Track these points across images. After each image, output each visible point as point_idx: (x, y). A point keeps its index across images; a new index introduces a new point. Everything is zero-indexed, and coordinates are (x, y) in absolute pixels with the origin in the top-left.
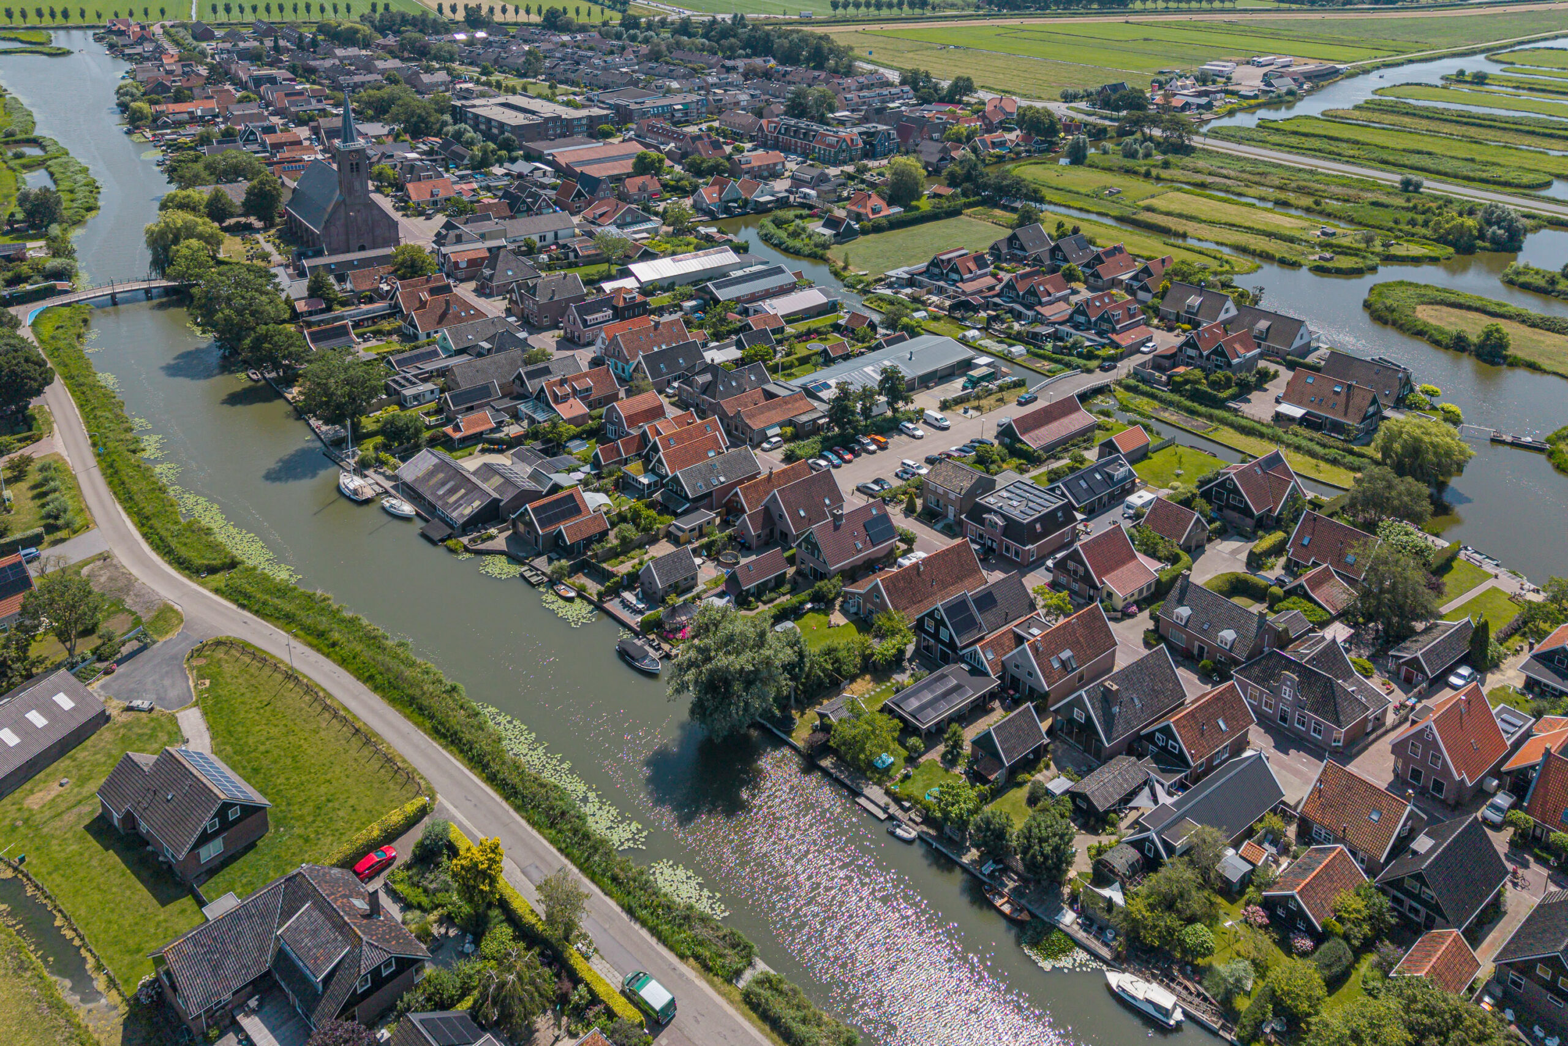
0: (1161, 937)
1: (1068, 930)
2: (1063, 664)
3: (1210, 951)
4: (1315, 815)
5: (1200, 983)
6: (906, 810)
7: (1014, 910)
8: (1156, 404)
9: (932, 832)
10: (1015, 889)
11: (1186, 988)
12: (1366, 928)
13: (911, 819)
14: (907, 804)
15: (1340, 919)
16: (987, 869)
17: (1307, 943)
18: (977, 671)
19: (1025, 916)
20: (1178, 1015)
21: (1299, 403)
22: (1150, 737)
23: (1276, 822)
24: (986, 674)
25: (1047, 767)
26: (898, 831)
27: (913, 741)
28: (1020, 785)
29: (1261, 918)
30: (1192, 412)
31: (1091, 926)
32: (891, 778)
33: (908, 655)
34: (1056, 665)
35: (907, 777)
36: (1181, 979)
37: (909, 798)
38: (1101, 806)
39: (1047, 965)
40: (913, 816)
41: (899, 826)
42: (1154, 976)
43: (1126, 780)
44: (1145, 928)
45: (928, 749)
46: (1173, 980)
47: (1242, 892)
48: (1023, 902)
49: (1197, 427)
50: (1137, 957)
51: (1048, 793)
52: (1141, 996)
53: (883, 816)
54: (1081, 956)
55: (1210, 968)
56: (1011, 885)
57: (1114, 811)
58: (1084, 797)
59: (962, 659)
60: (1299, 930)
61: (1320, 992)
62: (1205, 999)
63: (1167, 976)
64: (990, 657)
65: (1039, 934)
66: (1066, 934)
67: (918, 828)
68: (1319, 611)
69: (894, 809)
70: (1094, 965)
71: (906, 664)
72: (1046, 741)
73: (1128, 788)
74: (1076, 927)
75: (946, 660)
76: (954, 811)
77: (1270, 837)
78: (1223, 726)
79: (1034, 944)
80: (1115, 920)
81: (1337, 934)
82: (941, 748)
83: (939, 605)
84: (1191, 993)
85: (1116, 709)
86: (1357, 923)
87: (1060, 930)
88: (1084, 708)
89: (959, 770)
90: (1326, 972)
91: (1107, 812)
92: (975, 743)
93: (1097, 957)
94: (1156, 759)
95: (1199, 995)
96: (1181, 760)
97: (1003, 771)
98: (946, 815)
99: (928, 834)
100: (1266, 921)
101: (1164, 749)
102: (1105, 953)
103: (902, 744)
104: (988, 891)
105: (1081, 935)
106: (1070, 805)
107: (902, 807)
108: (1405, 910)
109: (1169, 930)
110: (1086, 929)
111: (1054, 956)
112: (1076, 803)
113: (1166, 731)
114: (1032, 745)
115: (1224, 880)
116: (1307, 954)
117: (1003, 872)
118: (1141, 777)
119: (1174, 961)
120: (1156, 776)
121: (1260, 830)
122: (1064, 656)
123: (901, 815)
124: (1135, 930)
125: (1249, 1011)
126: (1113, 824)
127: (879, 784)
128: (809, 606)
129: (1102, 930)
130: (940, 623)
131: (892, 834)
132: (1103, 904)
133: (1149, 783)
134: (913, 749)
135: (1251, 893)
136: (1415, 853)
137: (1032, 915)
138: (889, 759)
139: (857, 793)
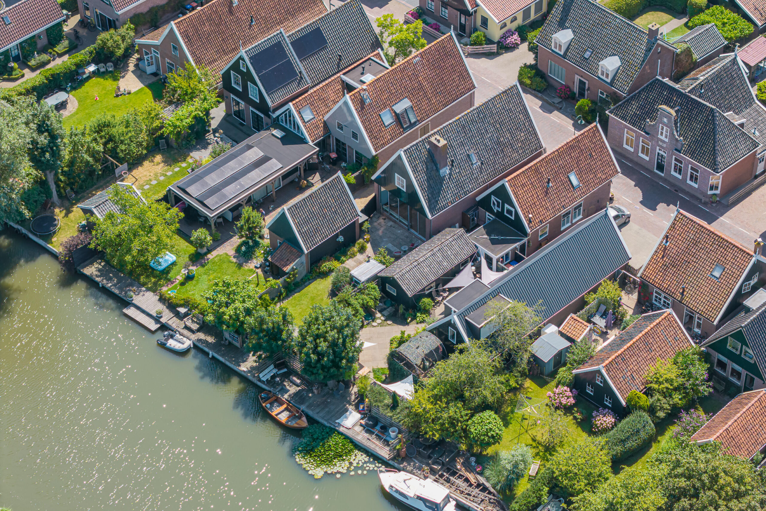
0: (442, 429)
1: (349, 433)
2: (398, 118)
3: (496, 439)
4: (655, 278)
5: (481, 474)
6: (181, 316)
7: (292, 417)
9: (210, 339)
10: (296, 394)
11: (467, 480)
12: (677, 397)
13: (186, 328)
14: (182, 310)
15: (649, 392)
16: (265, 375)
17: (609, 420)
18: (292, 137)
19: (304, 423)
20: (450, 509)
22: (485, 203)
23: (609, 290)
24: (302, 141)
25: (362, 250)
26: (171, 343)
27: (200, 233)
28: (324, 275)
29: (568, 399)
31: (374, 426)
32: (170, 281)
33: (214, 124)
34: (388, 119)
35: (189, 278)
36: (463, 472)
37: (186, 303)
39: (319, 473)
40: (189, 323)
41: (172, 337)
42: (433, 472)
43: (446, 257)
44: (426, 422)
45: (218, 242)
46: (454, 474)
47: (553, 374)
48: (303, 407)
50: (419, 453)
51: (354, 282)
52: (411, 493)
53: (153, 326)
54: (359, 458)
55: (495, 458)
56: (293, 390)
57: (430, 296)
58: (393, 282)
59: (276, 124)
60: (605, 407)
61: (606, 468)
62: (485, 490)
63: (448, 470)
64: (308, 115)
65: (314, 440)
66: (346, 437)
67: (194, 337)
69: (167, 317)
70: (372, 466)
71: (210, 137)
72: (363, 218)
73: (447, 266)
74: (358, 429)
75: (259, 126)
76: (229, 312)
77: (603, 308)
78: (574, 180)
79: (308, 451)
80: (400, 417)
82: (236, 241)
83: (243, 53)
84: (471, 485)
85: (445, 171)
87: (340, 433)
88: (404, 174)
89: (258, 260)
91: (419, 297)
92: (272, 229)
93: (375, 457)
94: (489, 229)
95: (479, 485)
96: (517, 227)
97: (303, 259)
98: (219, 317)
99: (206, 342)
100: (572, 401)
101: (500, 215)
102: (385, 453)
103: (186, 237)
104: (266, 400)
105: (362, 437)
106: (377, 293)
107: (178, 315)
108: (727, 374)
109: (453, 422)
110: (368, 429)
111: (328, 461)
112: (383, 289)
113: (502, 193)
114: (341, 225)
115: (535, 360)
116: (604, 431)
117: (286, 376)
118: (467, 252)
119: (459, 454)
120: (483, 250)
121: (592, 300)
122: (399, 108)
123: (175, 323)
124: (416, 425)
125: (525, 496)
126: (426, 312)
127: (153, 290)
128: (92, 68)
129: (385, 429)
130: (247, 77)
131: (162, 346)
132: (388, 401)
133: (474, 258)
134: (200, 244)
135: (563, 372)
136: (748, 310)
137: (311, 420)
138: (170, 258)
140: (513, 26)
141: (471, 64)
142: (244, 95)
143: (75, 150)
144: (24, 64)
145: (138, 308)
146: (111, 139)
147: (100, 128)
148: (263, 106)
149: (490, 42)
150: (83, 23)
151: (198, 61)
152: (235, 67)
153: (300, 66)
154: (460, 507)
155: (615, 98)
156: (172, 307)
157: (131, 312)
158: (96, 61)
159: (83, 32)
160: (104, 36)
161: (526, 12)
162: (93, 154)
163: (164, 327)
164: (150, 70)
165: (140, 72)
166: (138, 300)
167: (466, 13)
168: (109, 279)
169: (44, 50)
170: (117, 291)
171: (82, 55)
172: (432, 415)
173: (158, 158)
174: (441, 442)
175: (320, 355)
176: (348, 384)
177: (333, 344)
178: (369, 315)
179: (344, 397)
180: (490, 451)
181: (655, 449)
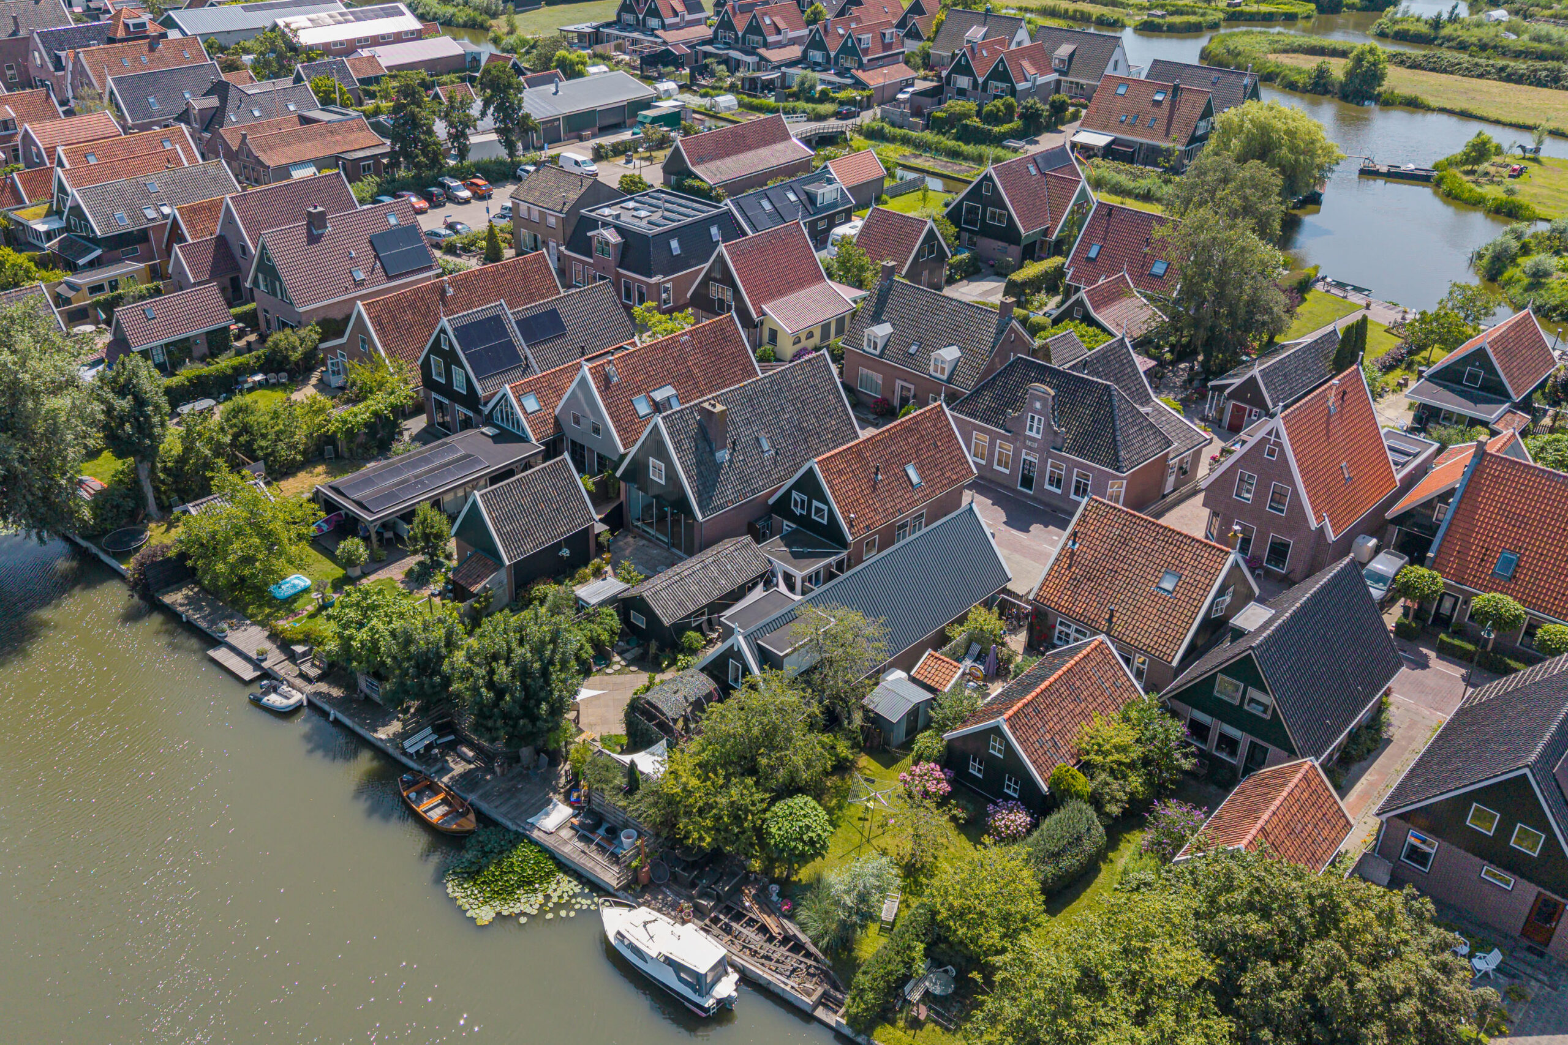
0: (718, 828)
1: (550, 842)
2: (657, 406)
3: (817, 849)
4: (1059, 599)
5: (791, 917)
7: (454, 813)
8: (907, 150)
9: (336, 692)
10: (464, 776)
11: (763, 929)
12: (1135, 782)
13: (303, 676)
14: (299, 649)
15: (1086, 768)
16: (415, 745)
17: (1021, 818)
18: (509, 435)
19: (469, 823)
20: (726, 987)
21: (1103, 128)
22: (783, 505)
23: (987, 620)
24: (521, 438)
25: (598, 571)
26: (271, 699)
27: (352, 545)
28: (536, 602)
29: (938, 782)
30: (955, 154)
31: (594, 828)
32: (291, 612)
34: (642, 405)
35: (323, 607)
36: (756, 913)
37: (306, 638)
38: (667, 615)
39: (485, 914)
40: (306, 668)
41: (275, 690)
42: (699, 912)
44: (688, 814)
45: (379, 564)
46: (738, 917)
47: (907, 746)
48: (472, 797)
50: (675, 878)
51: (579, 606)
52: (654, 951)
53: (248, 674)
54: (565, 886)
55: (816, 884)
56: (459, 768)
57: (699, 629)
58: (640, 605)
59: (489, 421)
60: (1008, 798)
61: (1032, 905)
62: (798, 947)
63: (728, 910)
64: (531, 404)
65: (485, 854)
66: (544, 850)
67: (309, 689)
68: (1104, 337)
69: (274, 659)
70: (585, 902)
72: (601, 528)
73: (727, 585)
74: (566, 833)
75: (464, 423)
77: (976, 648)
78: (914, 478)
79: (471, 874)
80: (640, 807)
81: (1079, 796)
82: (409, 561)
84: (771, 939)
85: (723, 455)
86: (1118, 772)
87: (533, 842)
88: (665, 460)
89: (437, 585)
90: (1050, 869)
91: (681, 627)
92: (461, 536)
93: (596, 887)
94: (789, 540)
95: (786, 940)
96: (832, 536)
97: (503, 575)
98: (347, 647)
99: (327, 697)
100: (945, 787)
101: (805, 522)
102: (610, 876)
103: (332, 555)
104: (409, 785)
105: (571, 848)
106: (616, 623)
107: (291, 656)
109: (737, 813)
110: (584, 833)
111: (506, 893)
112: (625, 619)
113: (808, 484)
114: (565, 530)
115: (875, 721)
116: (1013, 839)
117: (451, 747)
118: (756, 568)
119: (746, 880)
120: (781, 566)
121: (959, 635)
122: (659, 395)
123: (285, 669)
124: (670, 822)
125: (881, 959)
126: (692, 651)
127: (263, 624)
128: (259, 377)
129: (613, 833)
130: (450, 358)
131: (256, 702)
132: (621, 781)
133: (767, 579)
134: (348, 562)
135: (924, 740)
136: (1239, 634)
137: (483, 819)
139: (216, 642)
140: (809, 343)
142: (447, 389)
145: (233, 649)
146: (246, 429)
148: (473, 400)
149: (779, 360)
151: (391, 353)
152: (436, 346)
153: (525, 350)
154: (746, 980)
155: (956, 395)
156: (284, 644)
157: (221, 654)
158: (265, 370)
160: (277, 336)
161: (825, 330)
162: (213, 445)
163: (266, 675)
164: (336, 381)
165: (324, 386)
166: (236, 637)
168: (199, 609)
169: (199, 359)
170: (203, 625)
171: (244, 358)
172: (698, 800)
173: (321, 469)
174: (715, 856)
176: (555, 758)
178: (602, 656)
179: (548, 782)
180: (804, 874)
181: (1107, 876)
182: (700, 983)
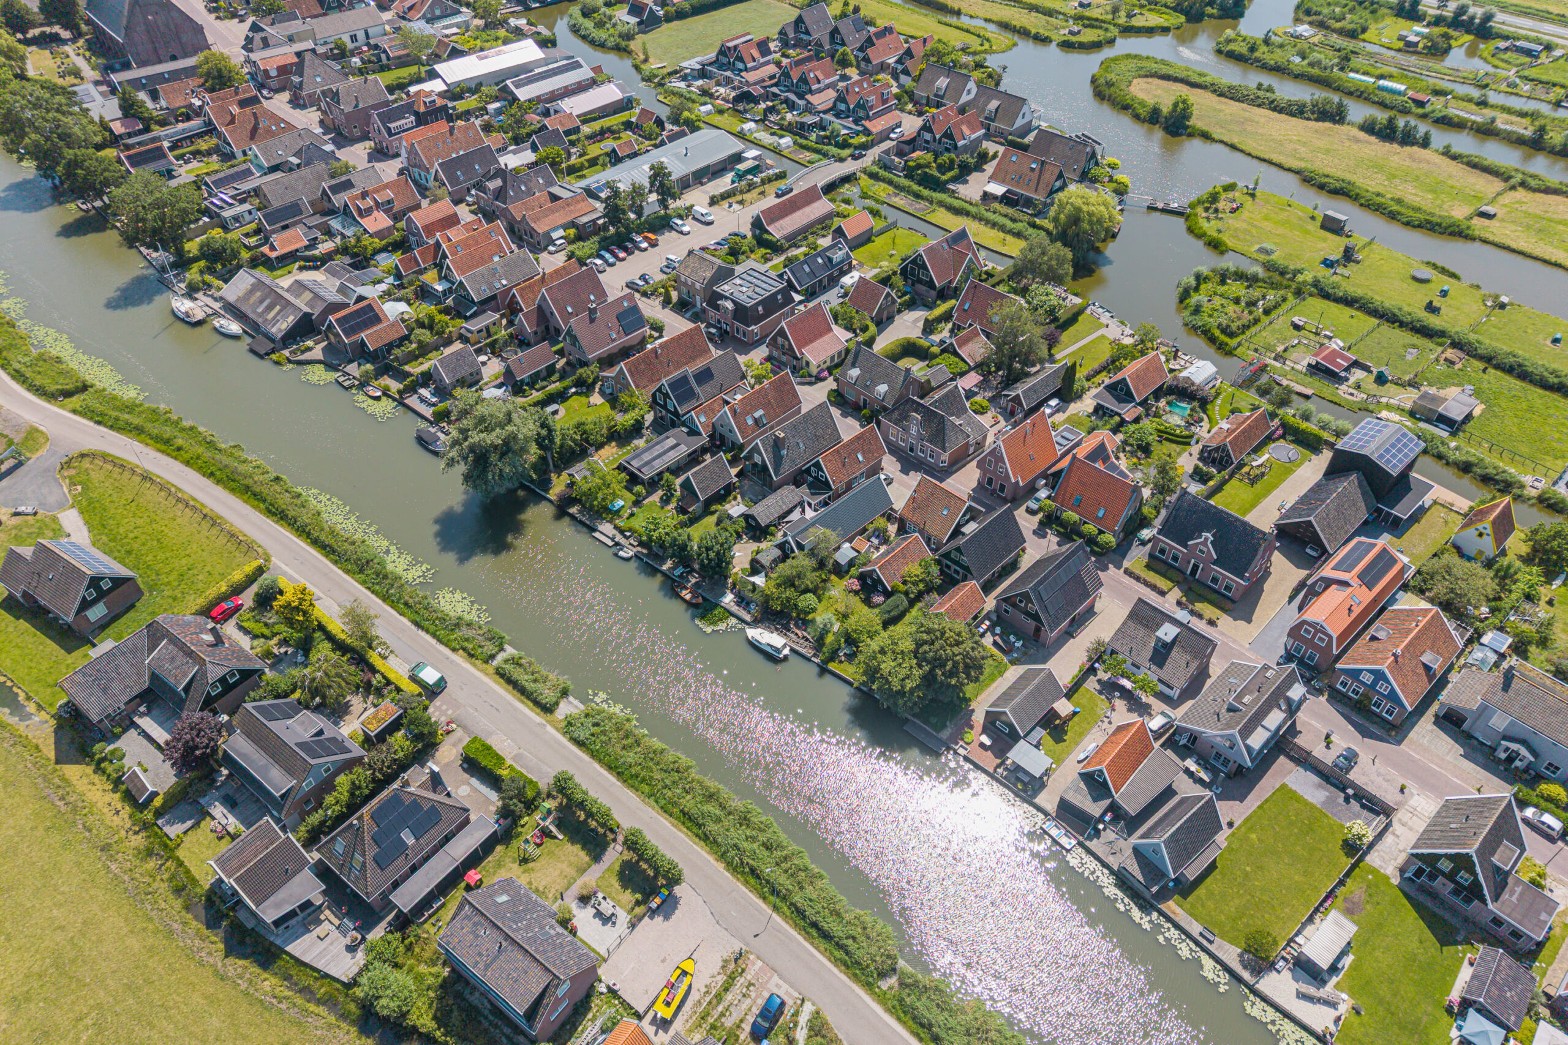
0: (782, 604)
1: (727, 606)
2: (756, 421)
3: (814, 610)
4: (908, 515)
5: (805, 631)
6: (627, 538)
7: (693, 597)
8: (891, 189)
9: (644, 551)
10: (695, 584)
11: (797, 634)
12: (921, 586)
13: (630, 544)
14: (628, 534)
15: (905, 583)
16: (677, 572)
17: (881, 599)
18: (693, 432)
19: (700, 600)
20: (786, 651)
21: (1002, 182)
22: (808, 471)
23: (881, 522)
24: (700, 434)
25: (735, 498)
26: (621, 553)
27: (638, 488)
28: (712, 513)
29: (856, 586)
30: (918, 196)
31: (742, 602)
32: (620, 517)
33: (647, 424)
34: (750, 422)
35: (632, 515)
36: (794, 629)
37: (630, 530)
38: (763, 521)
39: (709, 630)
40: (632, 542)
41: (621, 550)
42: (776, 629)
43: (785, 503)
44: (773, 600)
45: (649, 494)
46: (788, 630)
47: (847, 572)
48: (699, 591)
49: (919, 210)
50: (768, 618)
51: (730, 517)
52: (763, 641)
53: (610, 543)
54: (733, 621)
55: (813, 621)
56: (693, 581)
57: (775, 525)
58: (753, 517)
59: (684, 424)
60: (877, 592)
61: (880, 627)
62: (807, 639)
63: (785, 628)
64: (703, 419)
65: (706, 611)
66: (725, 609)
67: (635, 550)
68: (961, 364)
69: (619, 538)
70: (741, 626)
71: (644, 431)
72: (735, 480)
73: (785, 508)
74: (733, 604)
75: (674, 425)
76: (655, 535)
77: (877, 533)
78: (860, 458)
79: (702, 617)
80: (756, 596)
81: (901, 592)
82: (660, 493)
83: (664, 381)
84: (799, 637)
85: (784, 452)
86: (915, 584)
87: (722, 606)
88: (760, 454)
89: (673, 505)
90: (886, 616)
91: (768, 526)
92: (682, 486)
93: (743, 621)
94: (810, 487)
95: (804, 638)
96: (826, 485)
97: (700, 504)
98: (650, 538)
99: (642, 553)
100: (859, 588)
101: (816, 478)
102: (748, 618)
103: (630, 491)
104: (677, 587)
105: (735, 609)
106: (743, 524)
107: (625, 537)
108: (951, 572)
109: (788, 600)
110: (738, 604)
111: (715, 623)
112: (747, 522)
113: (817, 465)
114: (722, 484)
115: (837, 564)
116: (878, 605)
117: (689, 573)
118: (797, 500)
119: (791, 619)
120: (806, 498)
121: (871, 528)
122: (757, 415)
123: (623, 541)
124: (767, 602)
125: (831, 644)
126: (772, 535)
127: (611, 521)
128: (573, 390)
129: (748, 604)
130: (666, 396)
131: (616, 555)
132: (750, 587)
133: (801, 504)
134: (638, 495)
135: (853, 571)
136: (963, 534)
137: (704, 599)
138: (621, 503)
139: (595, 530)
140: (825, 366)
141: (797, 387)
142: (665, 407)
143: (563, 439)
144: (532, 387)
145: (601, 533)
146: (585, 432)
147: (579, 425)
148: (676, 413)
149: (810, 376)
150: (568, 363)
151: (637, 386)
152: (659, 390)
153: (698, 389)
154: (792, 650)
155: (885, 409)
156: (622, 532)
157: (597, 535)
158: (575, 386)
159: (568, 369)
160: (581, 371)
161: (832, 358)
162: (574, 440)
163: (617, 544)
164: (608, 391)
165: (602, 393)
166: (601, 528)
167: (796, 358)
168: (584, 516)
169: (544, 379)
170: (587, 522)
171: (567, 382)
172: (776, 595)
173: (614, 444)
174: (781, 611)
175: (710, 560)
176: (726, 577)
177: (718, 553)
178: (739, 536)
179: (724, 585)
180: (810, 617)
181: (908, 618)
182: (778, 651)
